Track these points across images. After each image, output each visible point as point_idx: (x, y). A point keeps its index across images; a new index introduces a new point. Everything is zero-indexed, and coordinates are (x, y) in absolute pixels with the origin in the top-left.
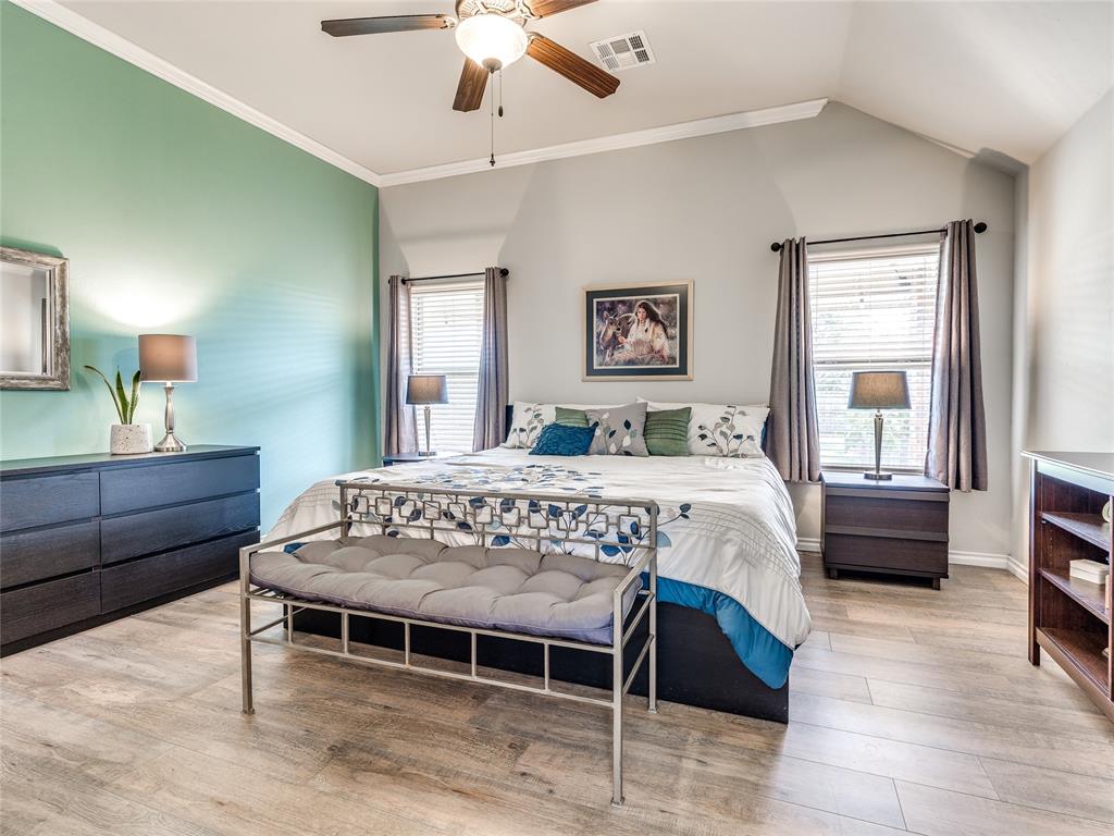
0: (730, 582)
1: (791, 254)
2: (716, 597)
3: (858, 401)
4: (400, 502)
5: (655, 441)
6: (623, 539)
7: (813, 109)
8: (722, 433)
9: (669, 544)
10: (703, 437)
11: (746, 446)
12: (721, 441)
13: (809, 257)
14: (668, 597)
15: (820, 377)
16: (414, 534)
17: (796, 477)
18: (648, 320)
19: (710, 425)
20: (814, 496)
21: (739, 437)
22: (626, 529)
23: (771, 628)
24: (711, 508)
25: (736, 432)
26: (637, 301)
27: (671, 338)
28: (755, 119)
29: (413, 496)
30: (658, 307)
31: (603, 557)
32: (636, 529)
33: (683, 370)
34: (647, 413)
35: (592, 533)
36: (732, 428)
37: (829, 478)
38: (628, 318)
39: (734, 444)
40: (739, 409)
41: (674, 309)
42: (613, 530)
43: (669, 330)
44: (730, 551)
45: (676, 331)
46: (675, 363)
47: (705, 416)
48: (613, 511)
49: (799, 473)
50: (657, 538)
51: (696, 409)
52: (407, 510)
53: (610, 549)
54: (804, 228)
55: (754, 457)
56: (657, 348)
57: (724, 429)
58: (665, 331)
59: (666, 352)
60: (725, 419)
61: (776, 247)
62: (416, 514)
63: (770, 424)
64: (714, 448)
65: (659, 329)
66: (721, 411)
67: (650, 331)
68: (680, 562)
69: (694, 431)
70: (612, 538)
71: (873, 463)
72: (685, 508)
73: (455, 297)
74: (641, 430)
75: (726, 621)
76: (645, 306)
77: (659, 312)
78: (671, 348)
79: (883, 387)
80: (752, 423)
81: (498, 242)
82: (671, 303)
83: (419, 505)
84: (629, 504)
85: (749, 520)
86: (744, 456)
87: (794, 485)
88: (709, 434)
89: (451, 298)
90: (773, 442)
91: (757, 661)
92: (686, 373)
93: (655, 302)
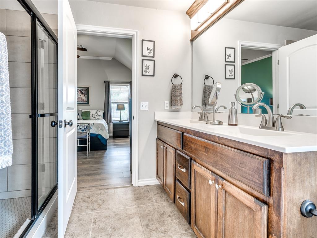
0: (100, 133)
1: (107, 84)
2: (98, 135)
3: (118, 109)
5: (84, 117)
6: (85, 129)
7: (111, 59)
9: (91, 129)
10: (93, 116)
11: (100, 117)
12: (96, 117)
13: (110, 84)
14: (92, 136)
15: (112, 105)
17: (108, 123)
18: (81, 93)
19: (94, 114)
20: (112, 126)
21: (99, 116)
22: (85, 127)
23: (105, 137)
24: (97, 124)
25: (98, 115)
27: (86, 97)
28: (101, 58)
31: (82, 132)
32: (86, 127)
33: (88, 103)
34: (82, 112)
35: (81, 129)
36: (98, 114)
37: (113, 122)
39: (98, 117)
40: (99, 111)
42: (83, 128)
43: (85, 96)
44: (99, 129)
45: (87, 96)
46: (86, 102)
47: (93, 112)
48: (83, 125)
49: (109, 122)
50: (90, 128)
51: (91, 111)
53: (83, 130)
54: (110, 79)
55: (102, 119)
56: (83, 99)
57: (96, 114)
59: (85, 100)
60: (96, 113)
61: (105, 82)
63: (104, 114)
65: (83, 95)
66: (96, 111)
67: (81, 95)
68: (93, 131)
69: (91, 115)
70: (83, 129)
71: (120, 119)
72: (93, 124)
74: (81, 115)
75: (99, 137)
76: (80, 90)
77: (83, 92)
79: (121, 107)
80: (101, 113)
82: (86, 90)
84: (86, 124)
85: (102, 125)
86: (100, 119)
87: (108, 124)
90: (105, 117)
91: (103, 141)
92: (89, 104)
93: (83, 90)
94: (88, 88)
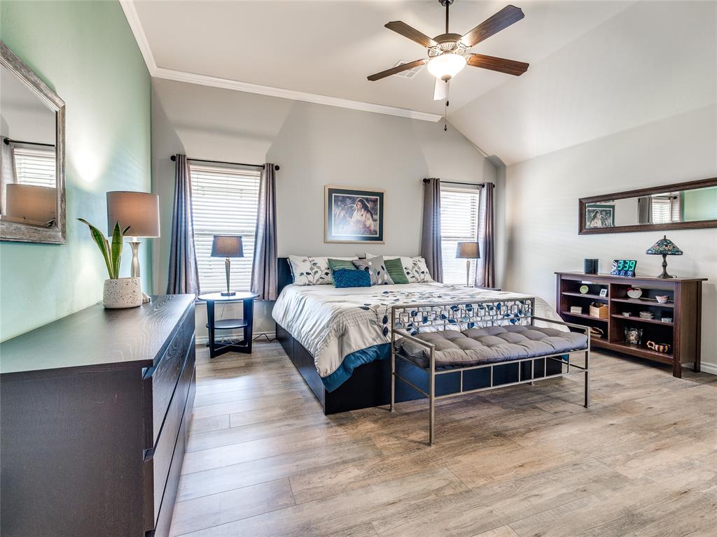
4: (414, 314)
5: (394, 276)
8: (416, 271)
10: (408, 273)
11: (426, 277)
12: (416, 275)
16: (427, 330)
18: (363, 210)
19: (410, 267)
21: (423, 273)
25: (421, 271)
26: (357, 198)
27: (375, 220)
29: (421, 309)
30: (368, 202)
33: (380, 238)
34: (384, 262)
36: (419, 269)
38: (352, 207)
39: (422, 276)
41: (376, 205)
43: (374, 216)
45: (377, 217)
46: (376, 234)
47: (406, 262)
52: (419, 318)
54: (440, 174)
55: (431, 282)
56: (368, 225)
57: (416, 269)
58: (372, 217)
59: (372, 228)
60: (414, 264)
61: (425, 181)
62: (425, 320)
64: (414, 279)
65: (369, 215)
67: (364, 216)
69: (404, 270)
73: (229, 179)
76: (361, 201)
77: (369, 206)
78: (375, 226)
81: (266, 146)
82: (375, 201)
83: (425, 314)
86: (427, 282)
88: (410, 272)
89: (226, 179)
92: (382, 240)
93: (367, 200)
94: (381, 195)
